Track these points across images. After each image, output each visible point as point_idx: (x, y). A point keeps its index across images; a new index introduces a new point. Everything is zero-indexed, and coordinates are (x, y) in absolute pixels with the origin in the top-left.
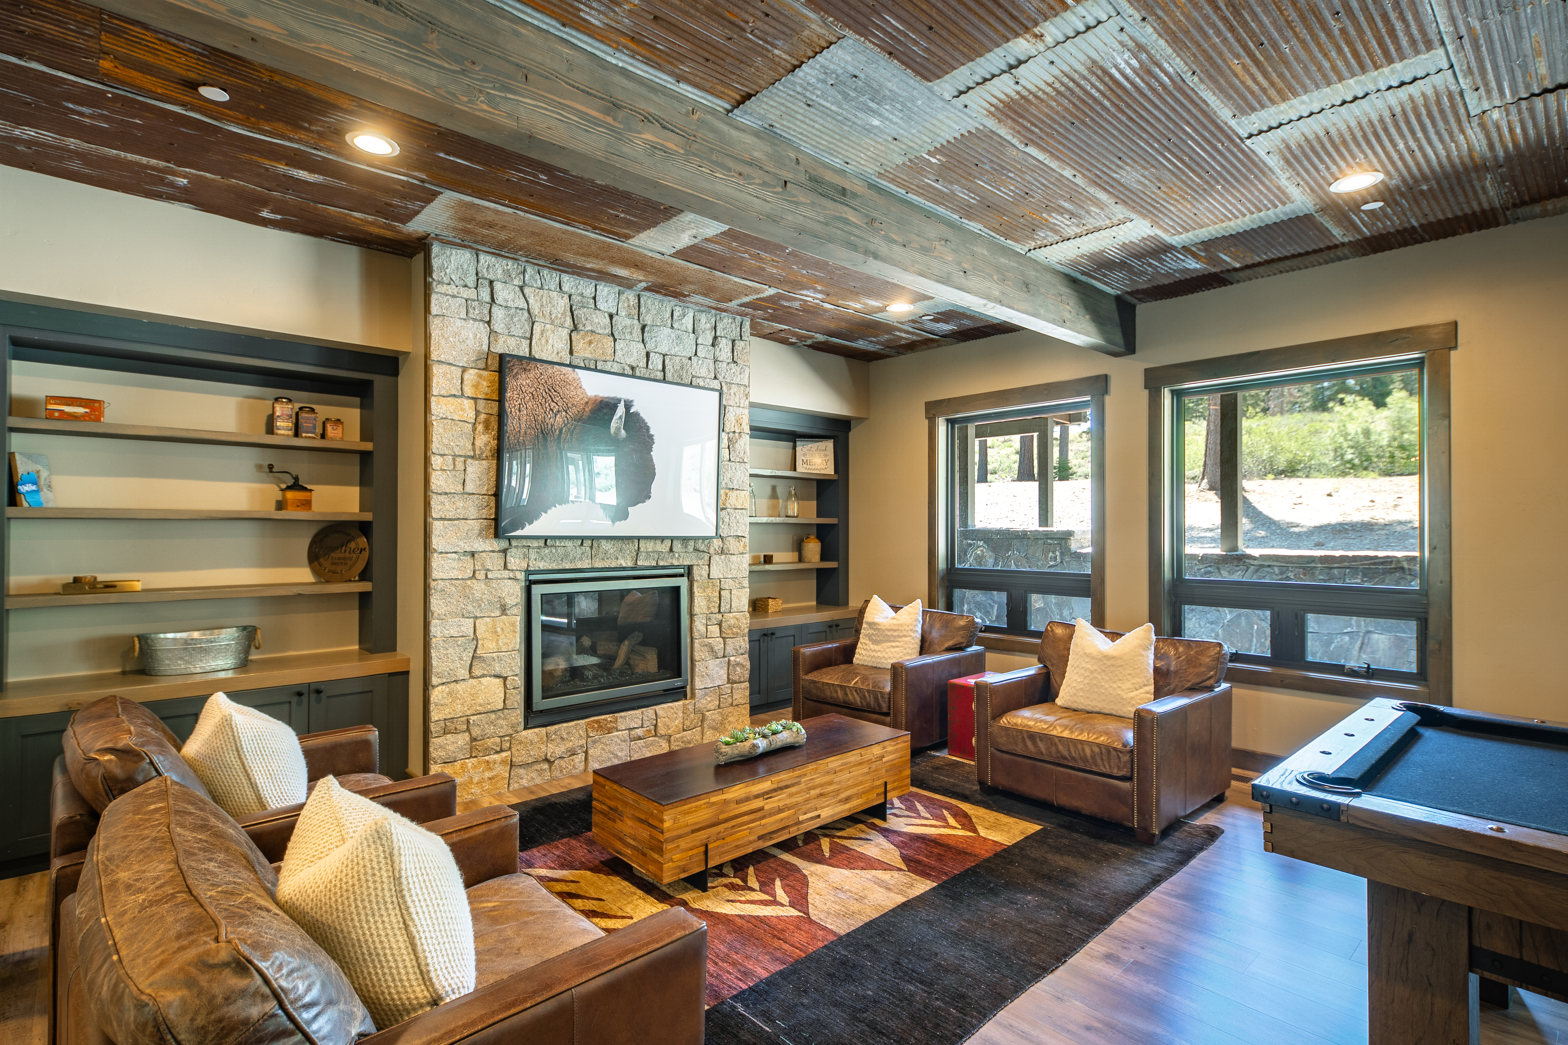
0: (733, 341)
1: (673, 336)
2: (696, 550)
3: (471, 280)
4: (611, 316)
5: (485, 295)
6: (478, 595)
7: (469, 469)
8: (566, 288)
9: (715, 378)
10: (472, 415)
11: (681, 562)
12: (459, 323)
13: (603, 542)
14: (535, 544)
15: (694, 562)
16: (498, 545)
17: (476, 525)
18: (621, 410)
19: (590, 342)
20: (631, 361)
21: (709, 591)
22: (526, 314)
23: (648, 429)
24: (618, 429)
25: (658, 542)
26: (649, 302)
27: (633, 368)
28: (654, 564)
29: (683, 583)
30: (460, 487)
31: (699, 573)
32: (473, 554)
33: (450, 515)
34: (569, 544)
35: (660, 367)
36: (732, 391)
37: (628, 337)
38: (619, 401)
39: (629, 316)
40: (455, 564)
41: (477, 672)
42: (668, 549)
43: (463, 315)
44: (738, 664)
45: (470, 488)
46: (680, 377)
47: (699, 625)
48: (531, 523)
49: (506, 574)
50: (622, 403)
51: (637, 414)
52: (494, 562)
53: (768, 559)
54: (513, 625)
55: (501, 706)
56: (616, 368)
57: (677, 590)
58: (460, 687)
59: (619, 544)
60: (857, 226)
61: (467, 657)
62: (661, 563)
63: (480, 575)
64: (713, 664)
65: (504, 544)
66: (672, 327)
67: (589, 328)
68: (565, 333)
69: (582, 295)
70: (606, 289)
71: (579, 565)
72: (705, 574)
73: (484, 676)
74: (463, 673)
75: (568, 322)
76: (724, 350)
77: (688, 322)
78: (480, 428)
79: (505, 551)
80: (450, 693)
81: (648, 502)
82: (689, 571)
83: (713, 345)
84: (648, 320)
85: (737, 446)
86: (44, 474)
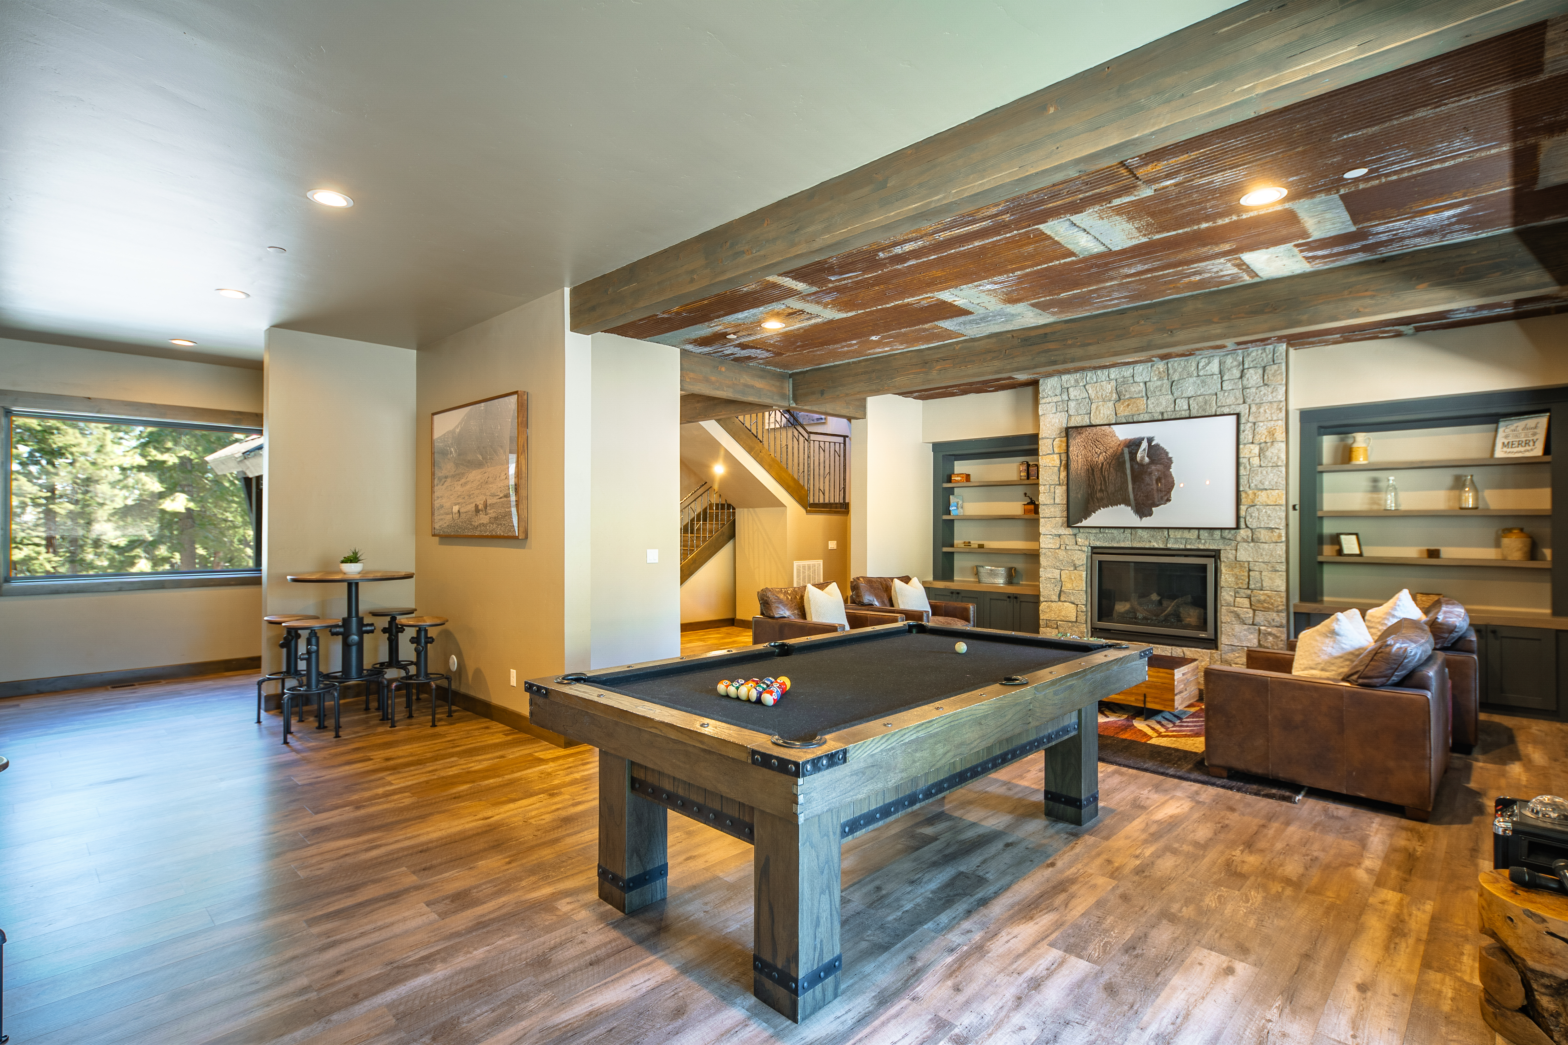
0: (1264, 368)
1: (1199, 382)
2: (1222, 538)
3: (1058, 392)
4: (1145, 383)
5: (1065, 397)
6: (1061, 558)
7: (1057, 491)
8: (1112, 376)
9: (1244, 402)
10: (1058, 462)
11: (1207, 547)
12: (1051, 416)
13: (1140, 531)
14: (1094, 531)
15: (1221, 547)
16: (1070, 531)
17: (1060, 521)
18: (1144, 445)
19: (1128, 405)
20: (1160, 409)
21: (1236, 571)
22: (1087, 400)
24: (1143, 458)
25: (1186, 531)
26: (1176, 364)
27: (1162, 414)
28: (1182, 547)
29: (1210, 563)
30: (1052, 501)
31: (1227, 555)
32: (1059, 536)
33: (1048, 515)
34: (1115, 531)
35: (1186, 407)
36: (1262, 410)
37: (1158, 393)
38: (1143, 439)
39: (1160, 379)
40: (1051, 541)
41: (1062, 599)
42: (1196, 536)
43: (1054, 411)
44: (1270, 634)
45: (1057, 501)
46: (1204, 410)
47: (1226, 596)
48: (1086, 519)
49: (1077, 547)
50: (1146, 440)
51: (1157, 445)
52: (1070, 541)
53: (1435, 553)
54: (1081, 576)
55: (1074, 620)
56: (1147, 417)
57: (1204, 568)
58: (1053, 604)
59: (1152, 532)
61: (1057, 589)
62: (1189, 547)
63: (1063, 547)
64: (1238, 628)
65: (1076, 531)
66: (1198, 376)
67: (1127, 397)
68: (1111, 404)
69: (1123, 377)
70: (1141, 368)
71: (1122, 545)
72: (1231, 557)
73: (1065, 601)
74: (1055, 598)
75: (1115, 396)
76: (1253, 377)
77: (1214, 367)
78: (1062, 468)
79: (1075, 535)
80: (1048, 607)
82: (1215, 555)
83: (1241, 377)
84: (1176, 377)
85: (1268, 454)
86: (960, 503)
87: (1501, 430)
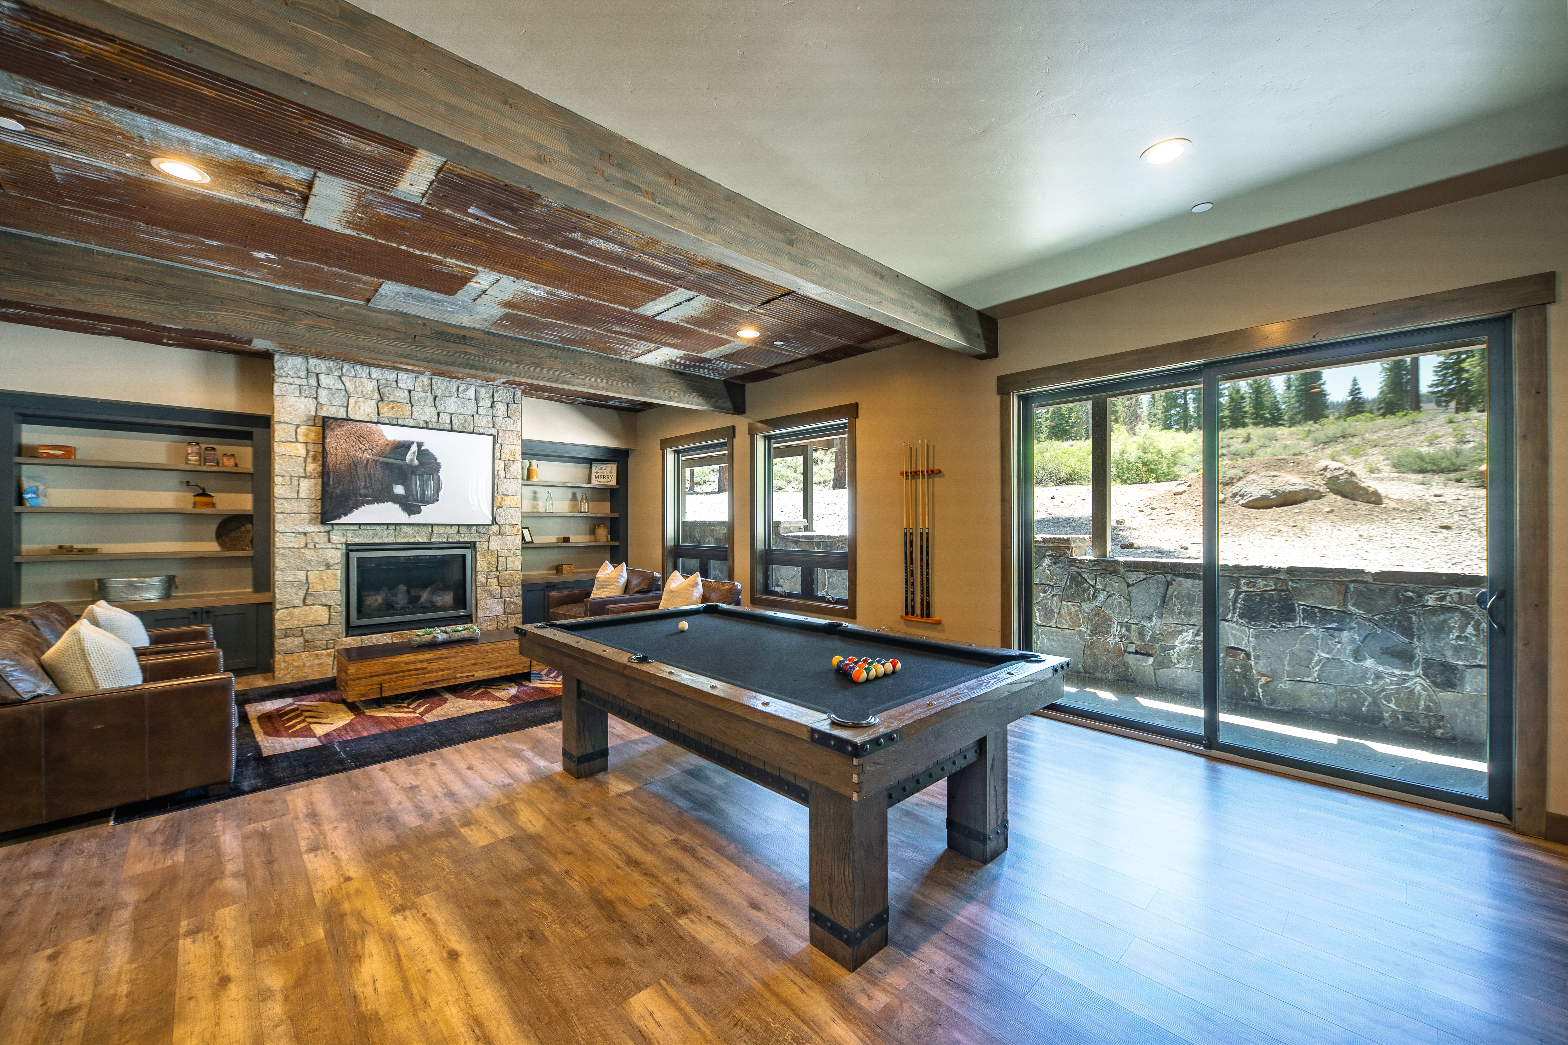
0: (508, 404)
1: (459, 402)
2: (478, 532)
3: (303, 374)
4: (410, 391)
5: (313, 382)
6: (309, 557)
7: (302, 484)
8: (374, 375)
9: (494, 427)
10: (303, 452)
11: (466, 540)
12: (294, 399)
13: (404, 527)
14: (352, 528)
15: (477, 540)
16: (322, 528)
17: (307, 517)
18: (414, 448)
19: (393, 408)
20: (426, 418)
21: (488, 558)
22: (344, 392)
23: (436, 459)
24: (412, 460)
25: (448, 527)
26: (439, 382)
27: (427, 423)
28: (445, 540)
29: (468, 553)
30: (295, 495)
31: (481, 546)
32: (305, 534)
33: (288, 511)
34: (378, 528)
35: (449, 421)
36: (507, 435)
37: (422, 404)
38: (413, 443)
39: (424, 391)
40: (293, 539)
41: (309, 602)
42: (456, 531)
43: (297, 394)
44: (512, 603)
45: (302, 495)
46: (464, 427)
47: (481, 578)
48: (346, 515)
49: (330, 545)
50: (415, 444)
51: (427, 451)
52: (321, 539)
53: (566, 540)
54: (335, 575)
55: (327, 622)
56: (412, 423)
57: (464, 557)
58: (296, 610)
59: (417, 528)
60: (475, 355)
61: (302, 593)
62: (450, 540)
63: (311, 546)
64: (490, 602)
65: (328, 528)
66: (458, 397)
67: (391, 399)
68: (373, 403)
69: (386, 379)
70: (405, 376)
71: (386, 541)
72: (485, 547)
73: (313, 605)
74: (299, 602)
75: (376, 396)
76: (501, 409)
77: (471, 393)
78: (309, 460)
79: (328, 532)
80: (289, 614)
81: (436, 503)
82: (473, 546)
83: (492, 407)
84: (439, 393)
85: (511, 469)
86: (41, 488)
87: (593, 468)
